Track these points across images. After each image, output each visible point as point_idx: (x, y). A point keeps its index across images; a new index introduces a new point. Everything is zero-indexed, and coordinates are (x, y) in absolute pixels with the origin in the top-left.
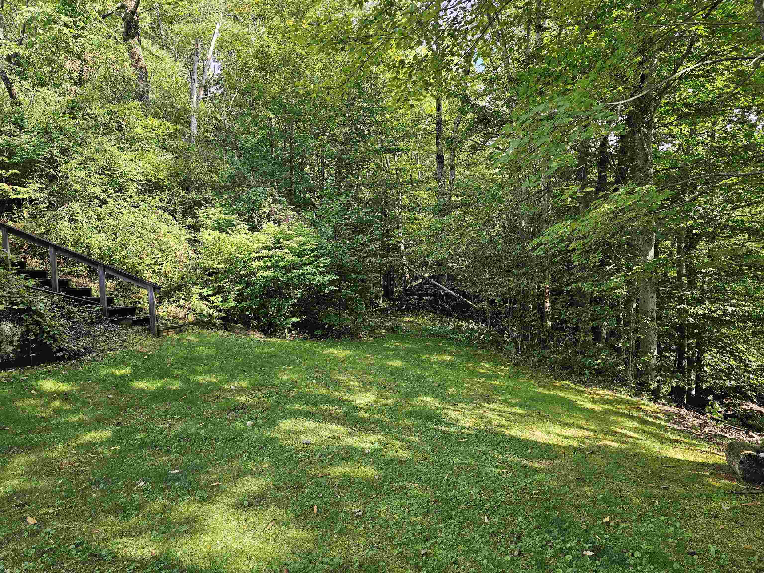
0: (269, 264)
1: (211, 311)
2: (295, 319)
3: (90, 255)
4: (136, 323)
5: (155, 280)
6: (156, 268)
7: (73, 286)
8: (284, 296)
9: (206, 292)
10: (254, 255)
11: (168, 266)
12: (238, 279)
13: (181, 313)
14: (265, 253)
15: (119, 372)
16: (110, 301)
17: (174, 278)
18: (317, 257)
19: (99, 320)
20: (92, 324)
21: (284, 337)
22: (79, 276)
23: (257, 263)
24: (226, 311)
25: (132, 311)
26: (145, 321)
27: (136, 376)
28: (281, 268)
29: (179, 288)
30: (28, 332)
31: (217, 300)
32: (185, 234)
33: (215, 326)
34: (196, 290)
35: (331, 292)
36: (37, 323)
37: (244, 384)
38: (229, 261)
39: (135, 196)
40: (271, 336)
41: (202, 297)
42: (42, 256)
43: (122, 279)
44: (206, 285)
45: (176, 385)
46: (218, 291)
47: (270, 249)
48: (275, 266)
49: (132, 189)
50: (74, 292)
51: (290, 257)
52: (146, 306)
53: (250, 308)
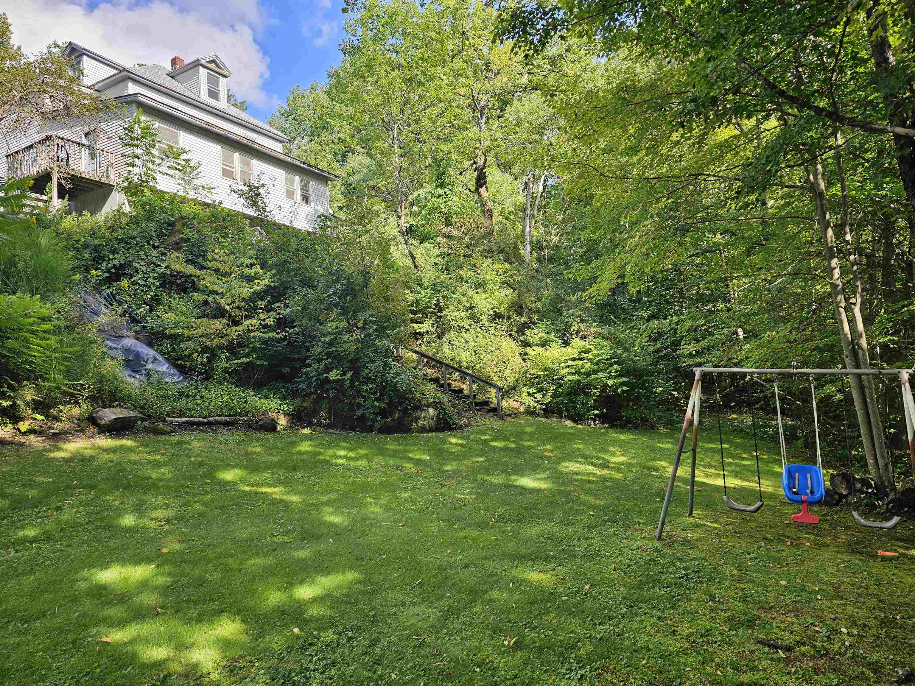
0: (573, 371)
1: (536, 405)
2: (596, 412)
3: (460, 367)
4: (490, 411)
5: (500, 383)
6: (500, 374)
7: (453, 387)
8: (587, 394)
9: (532, 391)
10: (563, 365)
11: (508, 373)
12: (553, 381)
13: (516, 405)
14: (570, 363)
15: (483, 437)
16: (475, 396)
17: (511, 381)
18: (611, 365)
19: (470, 409)
20: (466, 411)
21: (589, 426)
22: (455, 380)
23: (567, 370)
24: (546, 405)
25: (486, 403)
26: (494, 410)
27: (492, 440)
28: (582, 373)
29: (514, 388)
30: (440, 413)
31: (539, 396)
32: (518, 350)
33: (538, 415)
34: (525, 389)
35: (623, 391)
36: (443, 409)
37: (549, 447)
38: (546, 369)
39: (486, 324)
40: (577, 424)
41: (529, 394)
42: (434, 367)
43: (479, 382)
44: (532, 385)
45: (512, 445)
46: (540, 390)
47: (574, 360)
48: (578, 372)
49: (485, 320)
50: (454, 391)
51: (588, 365)
52: (495, 400)
53: (562, 403)
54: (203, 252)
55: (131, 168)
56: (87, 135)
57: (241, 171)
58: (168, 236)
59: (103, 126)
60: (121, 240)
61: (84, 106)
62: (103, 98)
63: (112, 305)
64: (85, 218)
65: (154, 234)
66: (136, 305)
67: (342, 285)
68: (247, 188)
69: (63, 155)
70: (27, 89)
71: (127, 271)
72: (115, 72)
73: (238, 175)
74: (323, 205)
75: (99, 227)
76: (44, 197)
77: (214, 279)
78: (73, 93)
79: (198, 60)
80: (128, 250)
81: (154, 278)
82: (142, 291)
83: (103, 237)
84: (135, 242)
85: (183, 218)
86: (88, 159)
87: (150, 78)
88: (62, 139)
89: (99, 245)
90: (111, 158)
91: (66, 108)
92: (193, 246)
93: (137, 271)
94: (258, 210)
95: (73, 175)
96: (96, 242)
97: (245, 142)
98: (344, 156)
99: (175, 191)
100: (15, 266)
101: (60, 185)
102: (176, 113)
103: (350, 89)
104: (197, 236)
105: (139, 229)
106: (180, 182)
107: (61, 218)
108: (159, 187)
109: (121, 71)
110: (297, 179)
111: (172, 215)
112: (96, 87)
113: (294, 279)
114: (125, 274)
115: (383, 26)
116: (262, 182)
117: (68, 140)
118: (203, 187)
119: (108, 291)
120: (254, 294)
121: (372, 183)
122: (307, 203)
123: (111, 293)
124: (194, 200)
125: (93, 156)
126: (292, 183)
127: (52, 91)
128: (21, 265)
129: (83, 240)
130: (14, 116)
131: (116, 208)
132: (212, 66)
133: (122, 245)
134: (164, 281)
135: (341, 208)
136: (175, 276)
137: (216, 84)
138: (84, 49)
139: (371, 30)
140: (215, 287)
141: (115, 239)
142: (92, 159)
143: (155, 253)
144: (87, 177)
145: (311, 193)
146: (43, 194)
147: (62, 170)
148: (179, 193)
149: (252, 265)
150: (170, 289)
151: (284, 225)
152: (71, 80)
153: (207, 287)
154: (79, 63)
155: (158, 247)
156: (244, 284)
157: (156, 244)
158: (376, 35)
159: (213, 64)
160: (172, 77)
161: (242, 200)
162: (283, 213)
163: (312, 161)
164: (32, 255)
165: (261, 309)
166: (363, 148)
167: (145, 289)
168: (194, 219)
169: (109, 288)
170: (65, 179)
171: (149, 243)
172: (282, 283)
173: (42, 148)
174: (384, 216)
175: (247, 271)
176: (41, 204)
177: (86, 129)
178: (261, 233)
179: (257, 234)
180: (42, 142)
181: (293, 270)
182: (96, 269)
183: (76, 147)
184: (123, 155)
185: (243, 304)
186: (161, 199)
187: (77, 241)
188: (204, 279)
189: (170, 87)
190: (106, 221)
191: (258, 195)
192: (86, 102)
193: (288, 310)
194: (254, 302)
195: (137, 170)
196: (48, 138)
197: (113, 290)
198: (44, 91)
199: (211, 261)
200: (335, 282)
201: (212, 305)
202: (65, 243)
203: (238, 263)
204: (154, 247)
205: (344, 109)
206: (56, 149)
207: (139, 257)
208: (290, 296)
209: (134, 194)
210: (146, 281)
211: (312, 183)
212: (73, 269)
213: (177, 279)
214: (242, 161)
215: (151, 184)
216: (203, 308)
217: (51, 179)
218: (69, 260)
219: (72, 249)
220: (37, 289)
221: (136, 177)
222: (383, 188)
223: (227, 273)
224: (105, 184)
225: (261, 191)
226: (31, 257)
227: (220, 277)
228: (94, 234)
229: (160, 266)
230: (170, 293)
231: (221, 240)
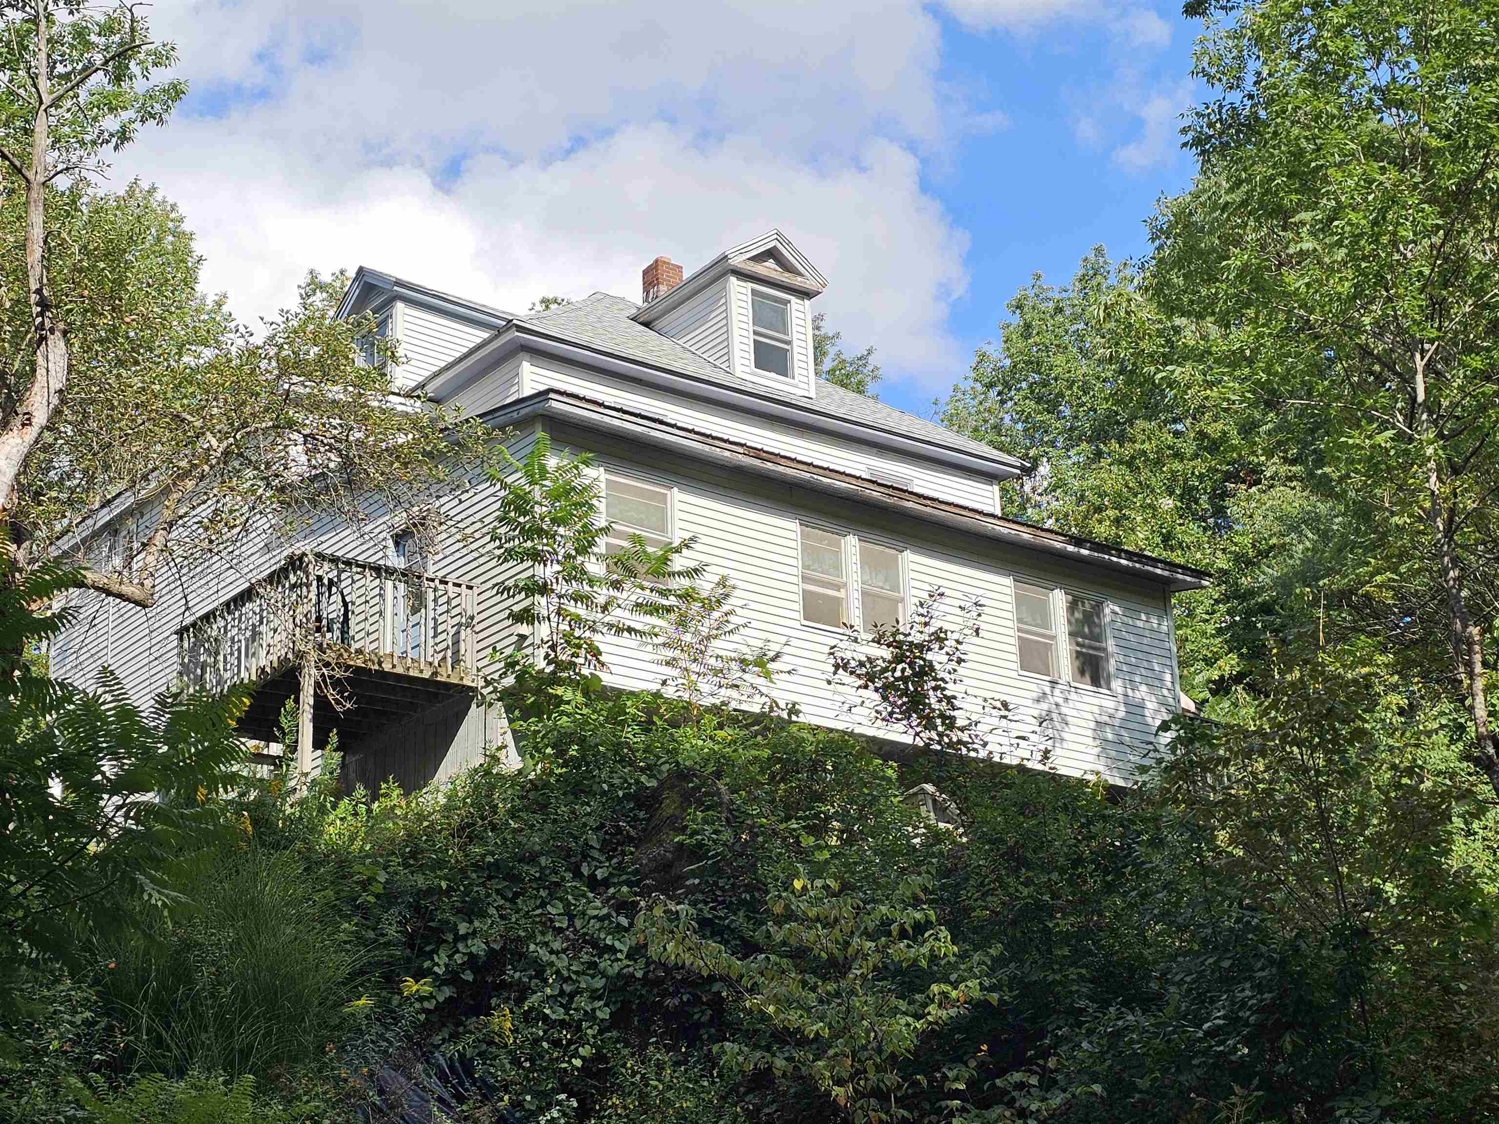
54: (749, 888)
55: (524, 629)
56: (399, 539)
57: (864, 594)
58: (638, 842)
59: (447, 504)
60: (493, 871)
61: (395, 452)
62: (450, 419)
63: (461, 1099)
64: (387, 803)
65: (593, 840)
66: (536, 1095)
67: (1259, 988)
68: (886, 653)
69: (333, 609)
70: (245, 425)
71: (512, 974)
72: (481, 335)
73: (855, 615)
74: (1154, 682)
75: (431, 832)
76: (276, 749)
77: (791, 985)
78: (366, 418)
79: (725, 258)
80: (513, 901)
81: (595, 996)
82: (556, 1043)
83: (440, 864)
84: (534, 871)
85: (682, 775)
86: (402, 617)
87: (583, 339)
88: (334, 560)
89: (430, 892)
90: (469, 602)
91: (347, 463)
92: (717, 871)
93: (540, 974)
94: (930, 725)
95: (358, 670)
96: (420, 881)
97: (876, 494)
98: (1219, 496)
99: (654, 687)
100: (189, 981)
101: (321, 705)
102: (658, 434)
103: (1236, 260)
104: (727, 835)
105: (548, 826)
106: (669, 653)
107: (322, 810)
108: (607, 679)
109: (499, 332)
110: (1058, 600)
111: (649, 769)
112: (430, 389)
113: (1073, 973)
114: (504, 985)
115: (1339, 32)
116: (935, 625)
117: (348, 563)
118: (743, 661)
119: (452, 1049)
120: (926, 1037)
121: (1339, 583)
122: (1096, 681)
123: (462, 1056)
124: (716, 710)
125: (417, 602)
126: (1043, 617)
127: (311, 421)
128: (204, 976)
129: (382, 877)
130: (205, 511)
131: (478, 760)
132: (769, 269)
133: (496, 884)
134: (625, 1004)
135: (1221, 688)
136: (659, 982)
137: (782, 325)
138: (399, 283)
139: (1296, 56)
140: (794, 1018)
141: (476, 867)
142: (415, 611)
143: (597, 907)
144: (400, 670)
145: (1111, 645)
146: (269, 738)
147: (330, 656)
148: (669, 692)
149: (920, 928)
150: (645, 1033)
151: (1021, 769)
152: (362, 382)
153: (765, 1018)
154: (383, 324)
155: (606, 883)
156: (894, 1001)
157: (600, 874)
158: (1314, 67)
159: (771, 263)
160: (647, 324)
161: (872, 696)
162: (1018, 729)
163: (1102, 530)
164: (238, 942)
165: (956, 1094)
166: (1293, 462)
167: (566, 1035)
168: (718, 775)
169: (454, 1037)
170: (337, 683)
171: (577, 874)
172: (1026, 988)
173: (275, 594)
174: (1396, 699)
175: (901, 950)
176: (264, 771)
177: (400, 519)
178: (940, 810)
179: (926, 811)
180: (275, 578)
181: (1066, 938)
182: (418, 976)
183: (370, 581)
184: (503, 589)
185: (892, 1078)
186: (617, 717)
187: (365, 885)
188: (754, 990)
189: (639, 355)
190: (447, 809)
191: (928, 670)
192: (401, 439)
193: (1057, 1100)
194: (930, 1069)
195: (543, 631)
196: (295, 563)
197: (466, 1045)
198: (291, 425)
199: (779, 923)
200: (1227, 981)
201: (783, 1085)
202: (330, 893)
203: (871, 926)
204: (594, 884)
205: (1214, 331)
206: (313, 596)
207: (548, 924)
208: (1059, 1041)
209: (536, 711)
210: (566, 1008)
211: (1111, 609)
212: (352, 976)
213: (664, 994)
214: (866, 561)
215: (585, 671)
216: (753, 1099)
217: (295, 689)
218: (340, 947)
219: (347, 909)
220: (245, 1054)
221: (542, 652)
222: (1388, 598)
223: (832, 961)
224: (447, 686)
225: (936, 657)
226: (235, 947)
227: (812, 979)
228: (413, 855)
229: (612, 950)
230: (643, 1047)
231: (808, 841)
